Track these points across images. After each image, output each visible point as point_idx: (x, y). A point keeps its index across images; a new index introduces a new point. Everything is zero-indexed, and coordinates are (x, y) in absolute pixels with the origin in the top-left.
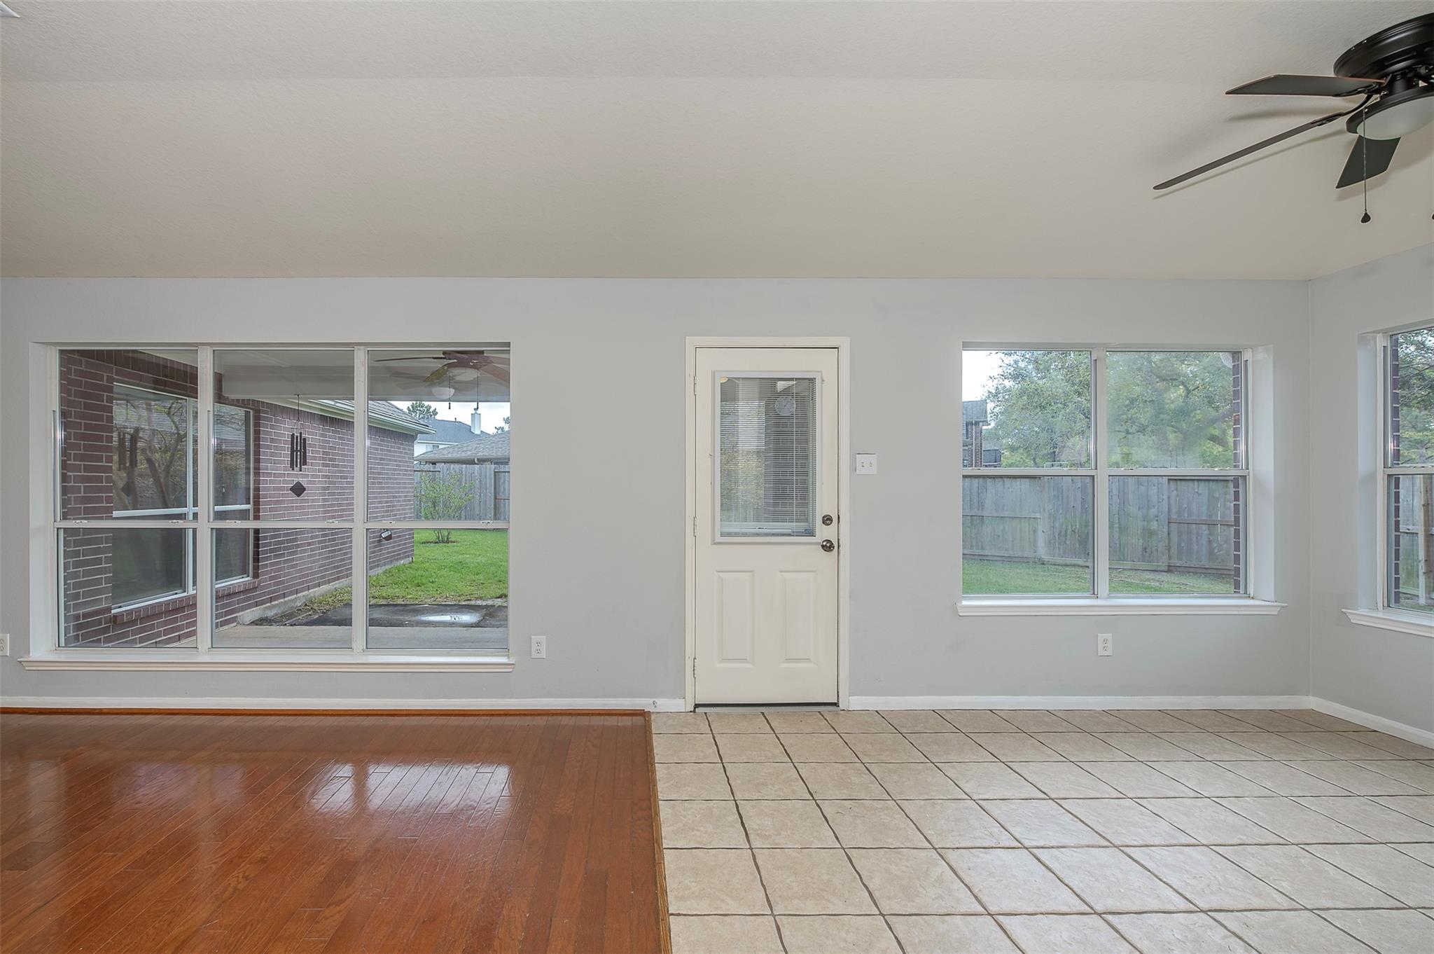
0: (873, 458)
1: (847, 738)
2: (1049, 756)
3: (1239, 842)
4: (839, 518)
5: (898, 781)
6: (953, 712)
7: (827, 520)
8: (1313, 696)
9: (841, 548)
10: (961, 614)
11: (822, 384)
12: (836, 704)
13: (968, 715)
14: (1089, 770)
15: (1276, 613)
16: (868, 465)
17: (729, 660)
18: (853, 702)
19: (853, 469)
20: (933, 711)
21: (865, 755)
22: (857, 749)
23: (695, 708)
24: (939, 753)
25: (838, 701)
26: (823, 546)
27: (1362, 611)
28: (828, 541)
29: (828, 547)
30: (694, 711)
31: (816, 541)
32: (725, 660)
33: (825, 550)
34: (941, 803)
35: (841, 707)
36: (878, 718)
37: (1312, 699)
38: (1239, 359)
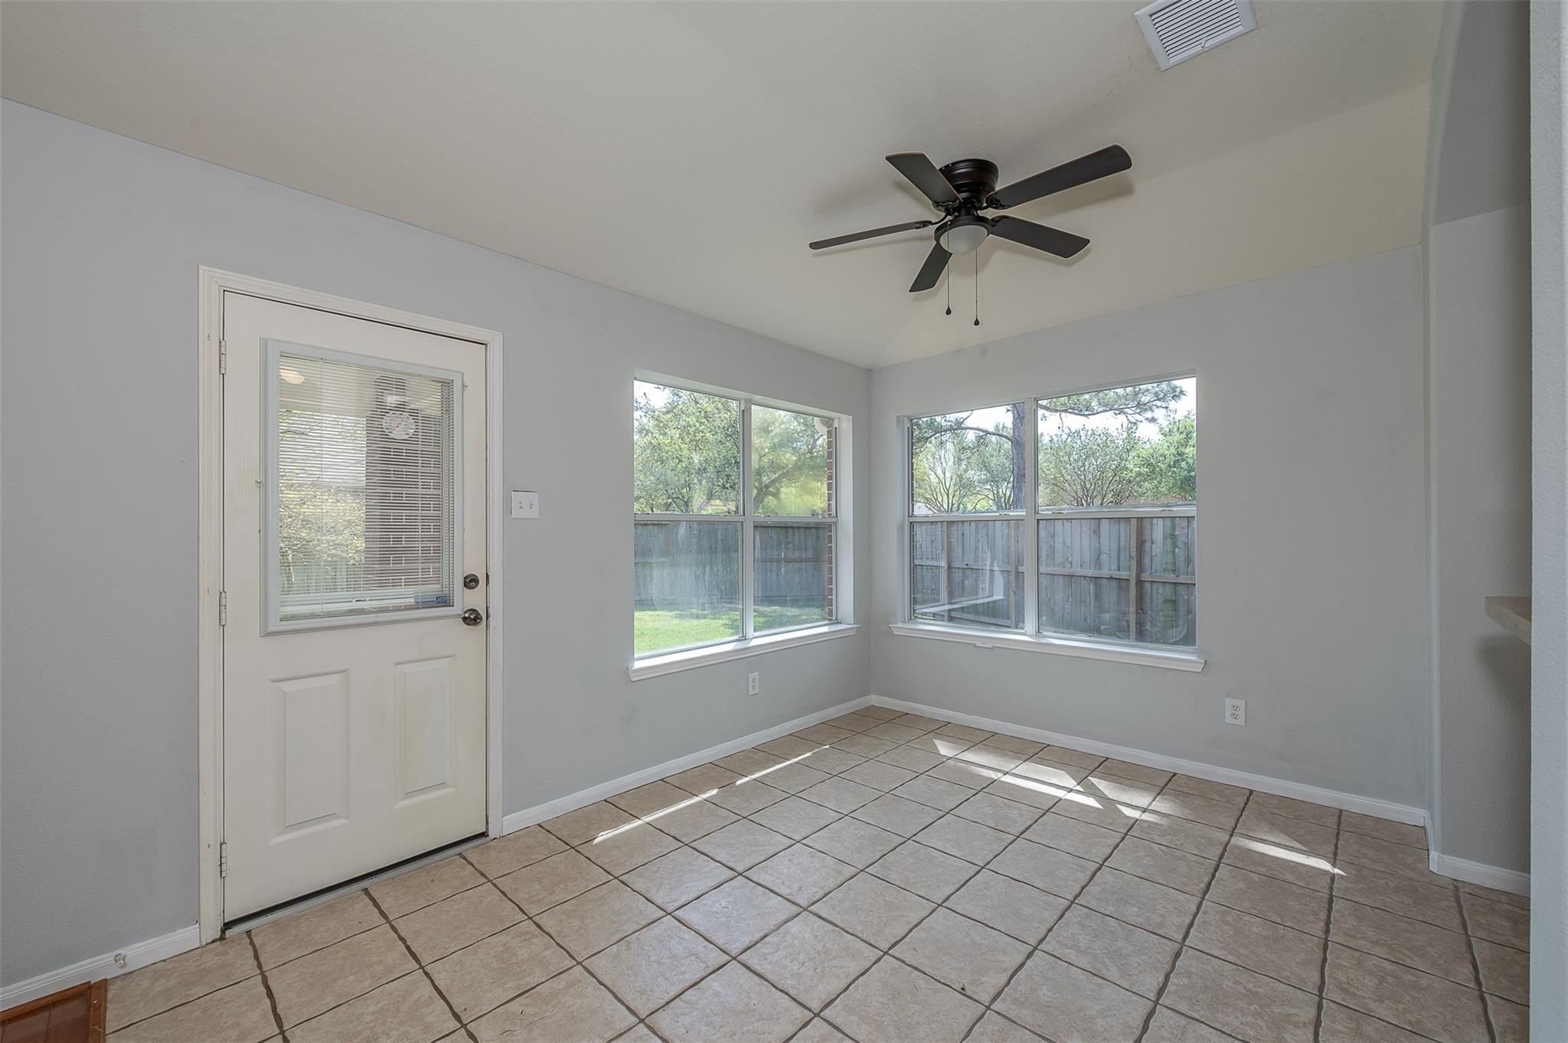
0: (534, 497)
1: (504, 884)
2: (725, 818)
3: (881, 854)
4: (487, 578)
5: (581, 928)
6: (626, 795)
7: (471, 582)
8: (874, 694)
9: (491, 619)
10: (633, 680)
11: (463, 390)
12: (483, 835)
13: (642, 794)
14: (761, 822)
15: (854, 633)
16: (527, 505)
17: (301, 825)
18: (506, 824)
19: (507, 510)
20: (605, 800)
21: (532, 903)
22: (520, 897)
23: (223, 932)
24: (622, 861)
25: (487, 829)
26: (465, 619)
27: (899, 625)
28: (474, 611)
29: (472, 618)
30: (222, 938)
31: (453, 613)
32: (289, 828)
33: (468, 624)
34: (637, 938)
35: (492, 835)
36: (542, 834)
37: (873, 697)
38: (831, 426)
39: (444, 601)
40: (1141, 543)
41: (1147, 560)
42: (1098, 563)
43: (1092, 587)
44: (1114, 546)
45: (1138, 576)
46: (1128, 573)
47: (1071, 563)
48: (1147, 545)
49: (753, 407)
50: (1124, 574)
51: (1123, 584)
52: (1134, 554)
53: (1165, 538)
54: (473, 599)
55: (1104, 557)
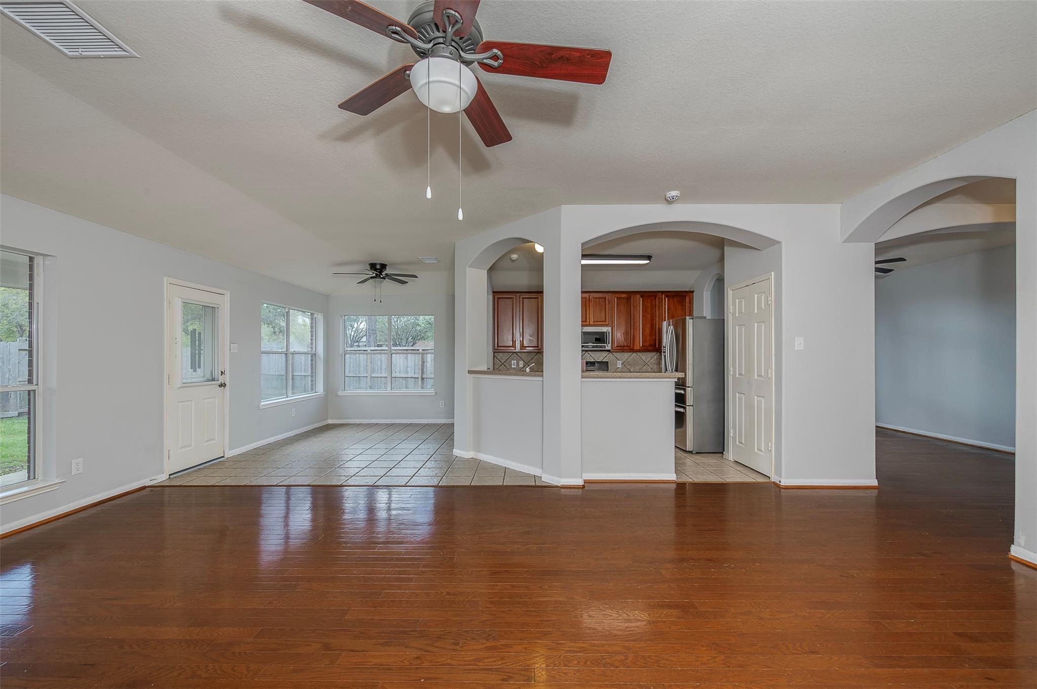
4: (226, 372)
7: (222, 373)
9: (226, 385)
10: (261, 409)
11: (221, 310)
12: (223, 457)
15: (323, 396)
16: (235, 348)
17: (183, 447)
18: (229, 454)
19: (230, 350)
23: (169, 476)
25: (224, 455)
26: (220, 385)
27: (341, 392)
28: (222, 382)
29: (222, 385)
30: (170, 478)
31: (217, 383)
32: (181, 448)
33: (220, 387)
35: (225, 457)
37: (329, 420)
38: (313, 316)
39: (213, 380)
40: (423, 362)
41: (425, 370)
42: (407, 372)
43: (404, 382)
44: (413, 364)
45: (422, 376)
46: (419, 375)
47: (395, 372)
48: (425, 363)
49: (291, 310)
50: (417, 376)
51: (416, 379)
52: (420, 367)
53: (431, 361)
54: (221, 380)
55: (409, 369)
